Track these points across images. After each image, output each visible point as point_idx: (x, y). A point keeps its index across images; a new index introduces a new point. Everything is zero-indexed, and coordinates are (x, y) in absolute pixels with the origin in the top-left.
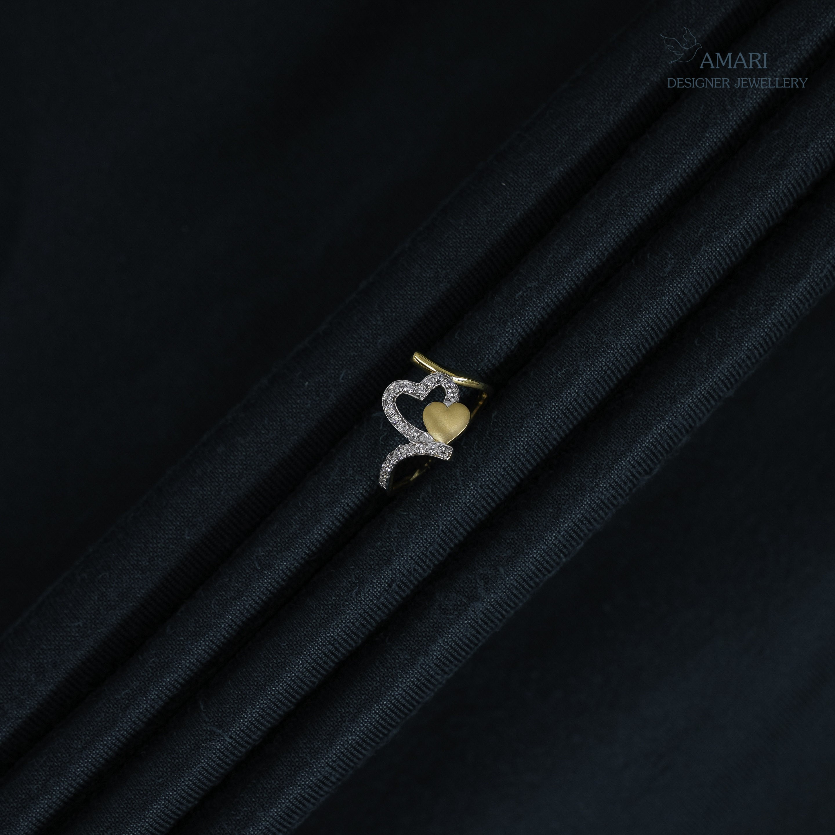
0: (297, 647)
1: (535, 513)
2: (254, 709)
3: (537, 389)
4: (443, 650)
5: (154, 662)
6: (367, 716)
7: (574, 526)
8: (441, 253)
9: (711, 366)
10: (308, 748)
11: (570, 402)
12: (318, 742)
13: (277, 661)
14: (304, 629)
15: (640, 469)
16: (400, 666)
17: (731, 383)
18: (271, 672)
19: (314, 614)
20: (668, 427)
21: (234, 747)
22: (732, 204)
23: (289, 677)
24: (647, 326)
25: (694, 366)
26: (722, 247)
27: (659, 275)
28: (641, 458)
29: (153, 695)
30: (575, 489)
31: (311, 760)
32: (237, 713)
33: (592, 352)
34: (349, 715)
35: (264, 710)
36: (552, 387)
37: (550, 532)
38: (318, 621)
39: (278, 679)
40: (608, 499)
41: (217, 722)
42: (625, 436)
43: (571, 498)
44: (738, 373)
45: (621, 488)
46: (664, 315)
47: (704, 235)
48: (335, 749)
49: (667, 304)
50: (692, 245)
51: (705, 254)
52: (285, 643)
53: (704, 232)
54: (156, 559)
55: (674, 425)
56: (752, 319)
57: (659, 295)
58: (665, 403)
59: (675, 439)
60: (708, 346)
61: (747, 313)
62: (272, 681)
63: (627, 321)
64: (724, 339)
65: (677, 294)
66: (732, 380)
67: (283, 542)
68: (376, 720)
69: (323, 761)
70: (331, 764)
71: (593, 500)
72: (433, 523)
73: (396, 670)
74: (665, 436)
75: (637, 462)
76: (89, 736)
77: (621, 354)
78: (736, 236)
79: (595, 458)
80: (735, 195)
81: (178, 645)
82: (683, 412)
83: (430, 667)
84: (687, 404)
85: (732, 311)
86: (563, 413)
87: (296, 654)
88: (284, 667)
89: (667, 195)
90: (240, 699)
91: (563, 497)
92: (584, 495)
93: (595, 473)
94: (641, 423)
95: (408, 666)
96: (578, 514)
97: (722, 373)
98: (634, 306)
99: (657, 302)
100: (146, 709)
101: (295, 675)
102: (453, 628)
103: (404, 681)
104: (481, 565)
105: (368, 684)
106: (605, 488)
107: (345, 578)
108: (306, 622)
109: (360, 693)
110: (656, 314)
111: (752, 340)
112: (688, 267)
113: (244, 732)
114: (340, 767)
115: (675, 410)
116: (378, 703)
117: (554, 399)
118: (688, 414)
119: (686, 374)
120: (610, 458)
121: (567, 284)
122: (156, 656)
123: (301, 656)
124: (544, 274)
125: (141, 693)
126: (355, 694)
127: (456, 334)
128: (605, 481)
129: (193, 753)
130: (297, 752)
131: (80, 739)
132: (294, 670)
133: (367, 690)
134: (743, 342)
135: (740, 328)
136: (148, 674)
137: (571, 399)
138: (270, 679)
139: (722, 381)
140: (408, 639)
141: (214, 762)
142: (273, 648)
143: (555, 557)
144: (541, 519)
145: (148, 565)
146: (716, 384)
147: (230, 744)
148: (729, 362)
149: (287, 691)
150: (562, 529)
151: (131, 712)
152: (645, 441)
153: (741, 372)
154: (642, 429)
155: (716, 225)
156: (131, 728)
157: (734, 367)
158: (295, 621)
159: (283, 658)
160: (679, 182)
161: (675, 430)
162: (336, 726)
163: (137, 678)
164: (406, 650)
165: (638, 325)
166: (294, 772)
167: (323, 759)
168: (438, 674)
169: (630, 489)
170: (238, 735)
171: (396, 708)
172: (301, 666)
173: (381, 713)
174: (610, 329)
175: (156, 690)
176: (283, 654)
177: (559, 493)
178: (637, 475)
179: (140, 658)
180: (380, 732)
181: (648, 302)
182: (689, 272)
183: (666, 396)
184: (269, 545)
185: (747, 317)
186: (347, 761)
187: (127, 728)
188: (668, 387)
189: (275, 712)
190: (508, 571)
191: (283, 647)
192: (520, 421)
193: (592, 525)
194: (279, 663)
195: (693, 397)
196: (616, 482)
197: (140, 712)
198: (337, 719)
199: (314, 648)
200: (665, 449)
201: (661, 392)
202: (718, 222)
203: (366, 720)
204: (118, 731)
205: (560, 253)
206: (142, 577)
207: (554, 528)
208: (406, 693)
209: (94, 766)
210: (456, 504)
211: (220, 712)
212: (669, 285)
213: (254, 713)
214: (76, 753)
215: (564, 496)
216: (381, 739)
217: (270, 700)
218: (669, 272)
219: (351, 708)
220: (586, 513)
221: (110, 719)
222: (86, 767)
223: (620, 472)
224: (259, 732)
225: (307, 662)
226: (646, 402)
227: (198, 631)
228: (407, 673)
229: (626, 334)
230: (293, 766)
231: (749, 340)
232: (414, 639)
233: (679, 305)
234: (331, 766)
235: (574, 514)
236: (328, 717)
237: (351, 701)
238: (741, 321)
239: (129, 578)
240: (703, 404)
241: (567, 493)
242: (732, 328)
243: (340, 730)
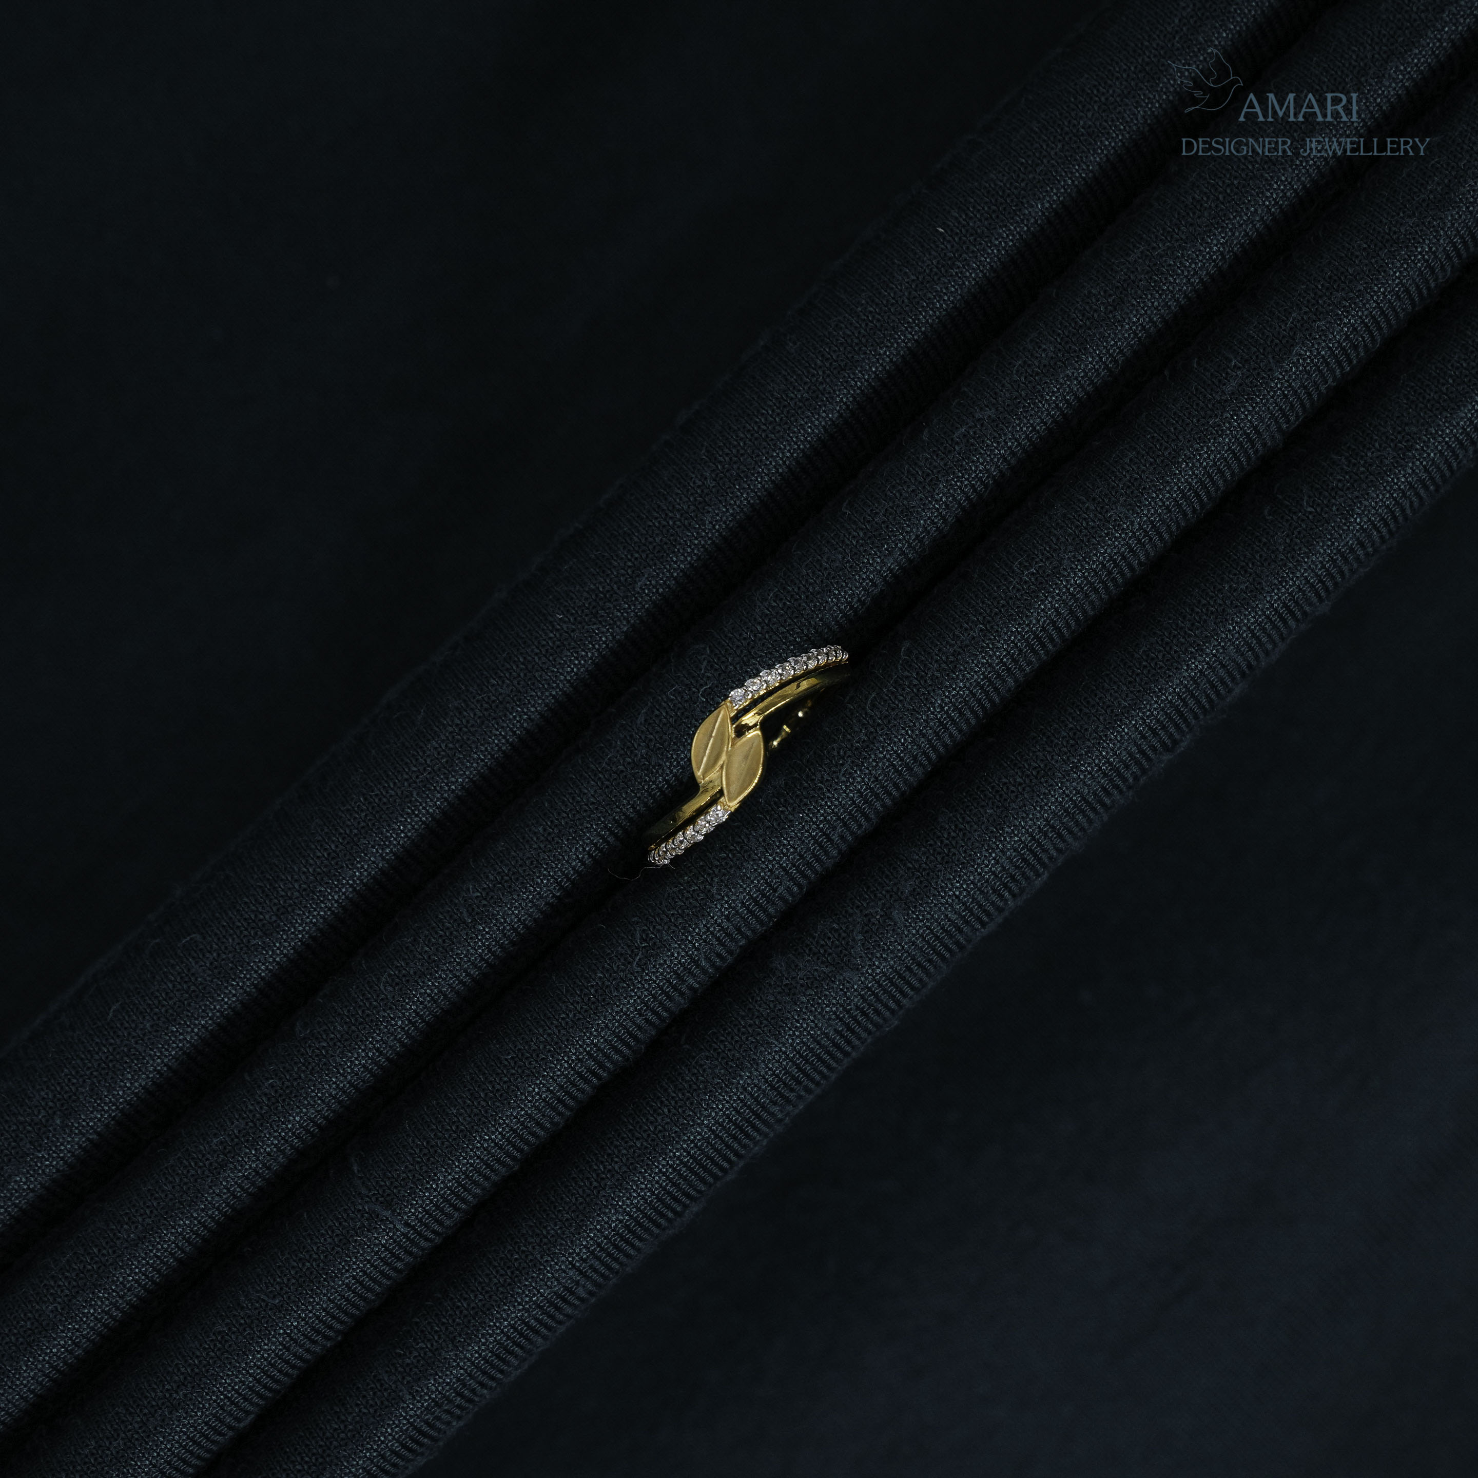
0: (530, 1063)
1: (961, 814)
2: (450, 1174)
3: (983, 603)
4: (784, 1060)
5: (272, 1086)
6: (644, 1178)
7: (1030, 841)
8: (823, 356)
9: (1293, 557)
10: (538, 1235)
11: (1043, 627)
12: (556, 1225)
13: (493, 1087)
14: (545, 1030)
15: (1154, 742)
16: (706, 1088)
17: (1327, 590)
18: (483, 1106)
19: (564, 1002)
20: (1210, 667)
21: (412, 1241)
22: (1351, 271)
23: (515, 1117)
24: (1189, 490)
25: (1261, 556)
26: (1330, 348)
27: (1214, 398)
28: (1158, 721)
29: (268, 1146)
30: (1034, 773)
31: (542, 1258)
32: (418, 1180)
33: (1086, 535)
34: (613, 1176)
35: (467, 1176)
36: (1011, 598)
37: (987, 850)
38: (571, 1015)
39: (495, 1120)
40: (1095, 794)
41: (382, 1196)
42: (1130, 679)
43: (1028, 789)
44: (1341, 573)
45: (1119, 775)
46: (1220, 471)
47: (1299, 325)
48: (585, 1239)
49: (1226, 452)
50: (1276, 345)
51: (1298, 360)
52: (509, 1054)
53: (1299, 321)
54: (289, 909)
55: (1221, 663)
56: (1371, 474)
57: (1212, 433)
58: (1205, 621)
59: (1221, 688)
60: (1287, 520)
61: (1362, 462)
62: (484, 1123)
63: (1152, 481)
64: (1319, 510)
65: (1245, 433)
66: (1330, 584)
67: (514, 873)
68: (661, 1186)
69: (564, 1259)
70: (578, 1264)
71: (1068, 796)
72: (785, 842)
73: (698, 1096)
74: (1204, 684)
75: (1150, 728)
76: (150, 1217)
77: (1139, 541)
78: (1355, 329)
79: (1073, 718)
80: (1358, 253)
81: (317, 1056)
82: (1237, 639)
83: (759, 1088)
84: (1245, 625)
85: (1335, 457)
86: (1029, 645)
87: (528, 1075)
88: (506, 1099)
89: (1235, 254)
90: (425, 1155)
91: (1013, 788)
92: (1052, 785)
93: (1072, 746)
94: (1160, 657)
95: (721, 1088)
96: (1038, 819)
97: (1313, 571)
98: (1166, 453)
99: (1208, 448)
100: (255, 1170)
101: (526, 1113)
102: (804, 1019)
103: (713, 1114)
104: (858, 907)
105: (647, 1120)
106: (1090, 773)
107: (623, 938)
108: (549, 1018)
109: (633, 1135)
110: (1205, 468)
111: (1369, 511)
112: (1267, 383)
113: (430, 1215)
114: (595, 1271)
115: (1224, 636)
116: (666, 1155)
117: (1015, 620)
118: (1246, 643)
119: (1246, 571)
120: (1101, 718)
121: (1049, 414)
122: (276, 1075)
123: (537, 1079)
124: (1008, 395)
125: (247, 1141)
126: (623, 1138)
127: (845, 505)
128: (1090, 760)
129: (337, 1252)
130: (516, 1243)
131: (133, 1223)
132: (525, 1105)
133: (645, 1131)
134: (1352, 516)
135: (1348, 489)
136: (261, 1108)
137: (1045, 621)
138: (480, 1120)
139: (1312, 586)
140: (723, 1038)
141: (376, 1267)
142: (487, 1063)
143: (994, 898)
144: (971, 826)
145: (275, 921)
146: (1300, 590)
147: (405, 1235)
148: (1325, 550)
149: (510, 1142)
150: (1009, 847)
151: (229, 1176)
152: (1166, 690)
153: (1345, 568)
154: (1161, 668)
155: (1320, 309)
156: (228, 1205)
157: (1334, 561)
158: (528, 1015)
159: (505, 1082)
160: (1257, 230)
161: (1222, 672)
162: (588, 1195)
163: (240, 1115)
164: (717, 1059)
165: (1172, 488)
166: (511, 1278)
167: (564, 1256)
168: (775, 1103)
169: (1136, 778)
170: (420, 1220)
171: (697, 1164)
172: (537, 1097)
173: (671, 1173)
174: (1122, 495)
175: (274, 1137)
176: (506, 1076)
177: (1004, 780)
178: (1149, 752)
179: (248, 1078)
180: (668, 1207)
181: (1191, 446)
182: (1269, 392)
183: (1207, 610)
184: (487, 877)
185: (1362, 469)
186: (608, 1260)
187: (220, 1205)
188: (1211, 594)
189: (487, 1178)
190: (907, 921)
191: (506, 1063)
192: (952, 658)
193: (1064, 841)
194: (498, 1090)
195: (1256, 613)
196: (1111, 764)
197: (244, 1176)
198: (591, 1184)
199: (561, 1065)
200: (1202, 707)
201: (1199, 602)
202: (1324, 302)
203: (643, 1186)
204: (203, 1210)
205: (1037, 358)
206: (264, 942)
207: (995, 843)
208: (717, 1136)
209: (158, 1271)
210: (829, 807)
211: (389, 1178)
212: (1232, 416)
213: (449, 1181)
214: (126, 1248)
215: (1014, 786)
216: (669, 1221)
217: (479, 1157)
218: (1233, 393)
219: (616, 1162)
220: (1052, 818)
221: (189, 1189)
222: (143, 1274)
223: (1118, 745)
224: (456, 1214)
225: (548, 1089)
226: (1169, 619)
227: (354, 1032)
228: (720, 1100)
229: (1150, 503)
230: (509, 1268)
231: (1363, 511)
232: (732, 1038)
233: (1246, 452)
234: (578, 1269)
235: (1031, 820)
236: (574, 1178)
237: (616, 1152)
238: (1351, 477)
239: (238, 944)
240: (1275, 627)
241: (1019, 780)
242: (1333, 489)
243: (597, 1204)
